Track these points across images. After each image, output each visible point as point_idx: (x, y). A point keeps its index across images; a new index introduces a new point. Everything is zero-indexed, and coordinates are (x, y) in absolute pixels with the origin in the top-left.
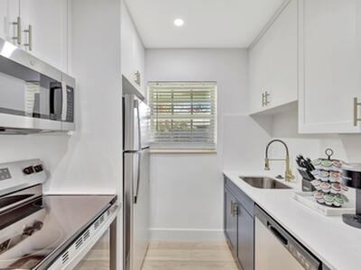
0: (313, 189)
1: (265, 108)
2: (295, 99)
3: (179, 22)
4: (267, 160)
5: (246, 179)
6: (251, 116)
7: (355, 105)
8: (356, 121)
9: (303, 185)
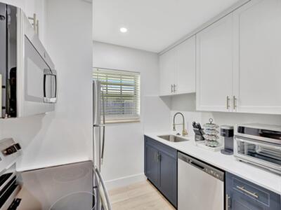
0: (204, 139)
1: (173, 93)
2: (194, 91)
3: (124, 30)
4: (174, 125)
5: (160, 137)
6: (161, 97)
7: (228, 99)
8: (228, 106)
9: (196, 137)
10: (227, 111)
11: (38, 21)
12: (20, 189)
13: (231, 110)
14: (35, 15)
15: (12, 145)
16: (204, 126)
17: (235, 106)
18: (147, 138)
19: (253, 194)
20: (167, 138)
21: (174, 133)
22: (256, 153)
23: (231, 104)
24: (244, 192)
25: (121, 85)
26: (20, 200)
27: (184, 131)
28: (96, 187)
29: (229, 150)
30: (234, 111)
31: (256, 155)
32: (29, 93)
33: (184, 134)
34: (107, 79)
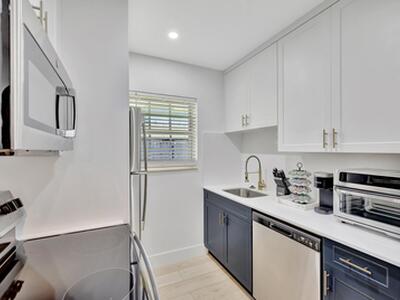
0: (289, 193)
1: (245, 128)
3: (173, 35)
4: (246, 173)
5: (227, 191)
7: (325, 134)
8: (325, 144)
9: (278, 191)
10: (323, 150)
11: (46, 14)
12: (22, 266)
13: (329, 149)
14: (41, 3)
15: (9, 200)
16: (290, 173)
17: (335, 144)
18: (207, 193)
19: (364, 270)
20: (237, 192)
21: (246, 186)
22: (365, 211)
23: (329, 140)
24: (350, 266)
25: (170, 116)
26: (21, 283)
27: (260, 182)
28: (135, 263)
29: (326, 208)
30: (334, 151)
31: (365, 214)
32: (32, 115)
33: (261, 187)
34: (149, 108)
